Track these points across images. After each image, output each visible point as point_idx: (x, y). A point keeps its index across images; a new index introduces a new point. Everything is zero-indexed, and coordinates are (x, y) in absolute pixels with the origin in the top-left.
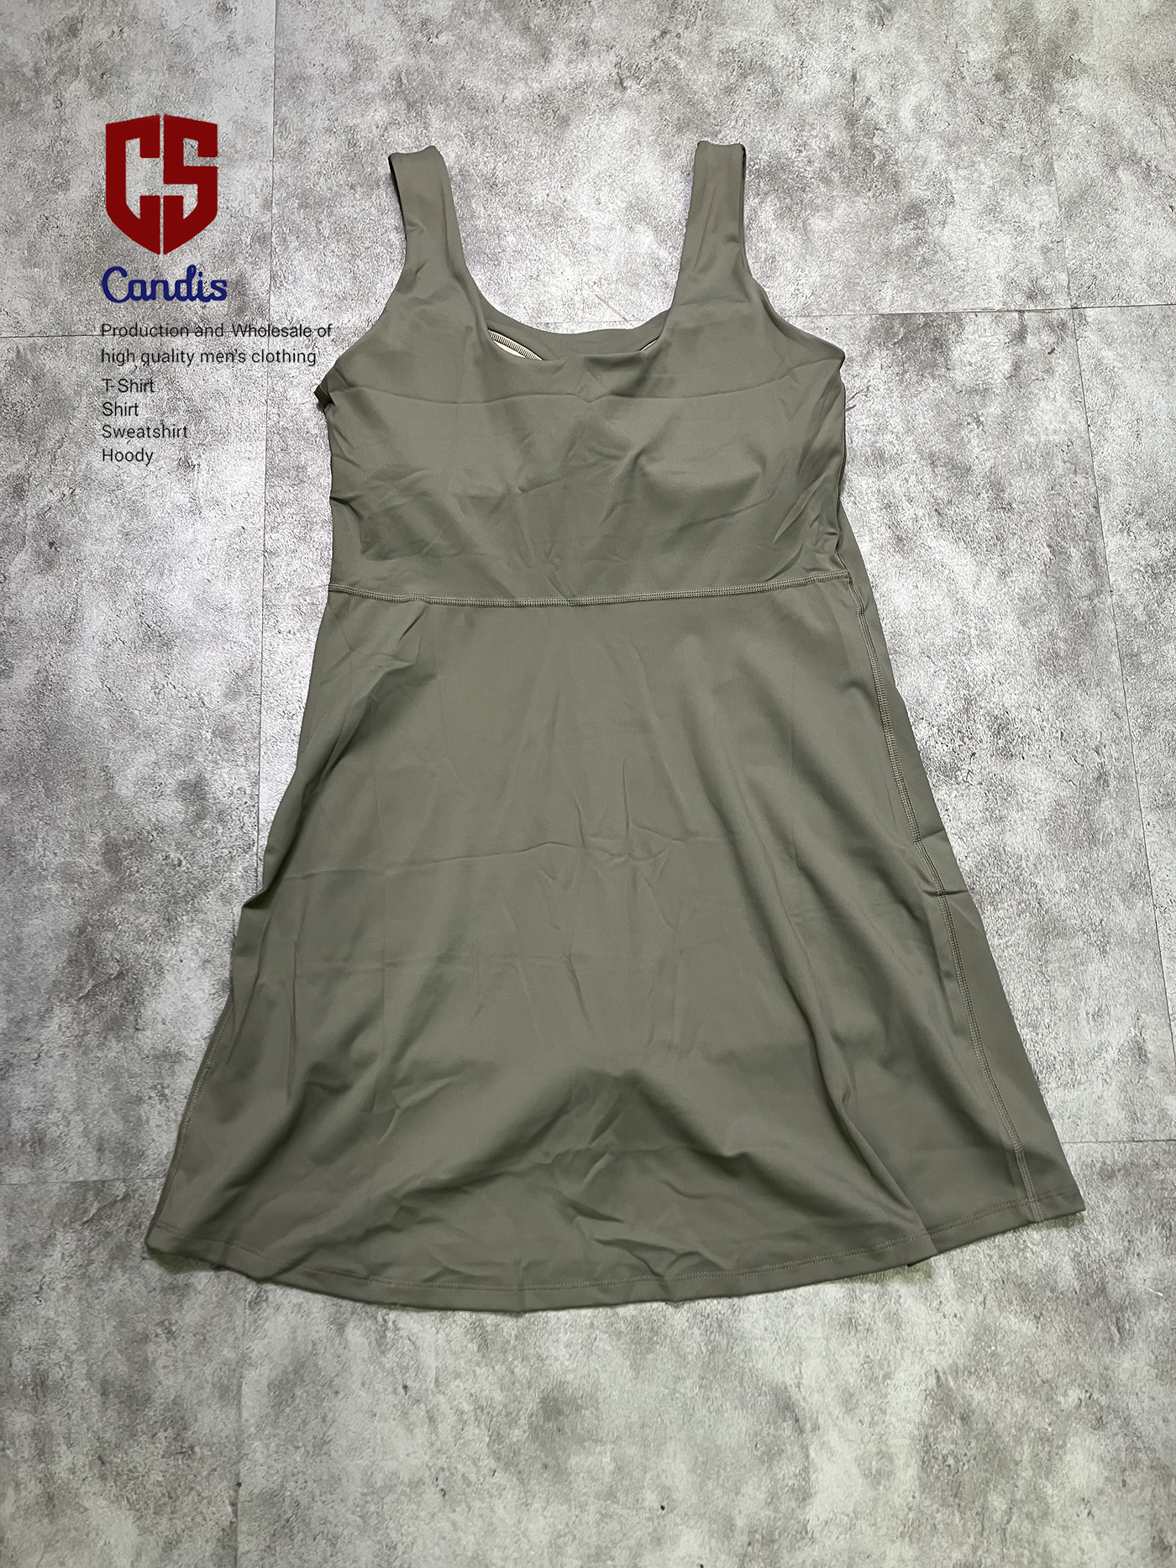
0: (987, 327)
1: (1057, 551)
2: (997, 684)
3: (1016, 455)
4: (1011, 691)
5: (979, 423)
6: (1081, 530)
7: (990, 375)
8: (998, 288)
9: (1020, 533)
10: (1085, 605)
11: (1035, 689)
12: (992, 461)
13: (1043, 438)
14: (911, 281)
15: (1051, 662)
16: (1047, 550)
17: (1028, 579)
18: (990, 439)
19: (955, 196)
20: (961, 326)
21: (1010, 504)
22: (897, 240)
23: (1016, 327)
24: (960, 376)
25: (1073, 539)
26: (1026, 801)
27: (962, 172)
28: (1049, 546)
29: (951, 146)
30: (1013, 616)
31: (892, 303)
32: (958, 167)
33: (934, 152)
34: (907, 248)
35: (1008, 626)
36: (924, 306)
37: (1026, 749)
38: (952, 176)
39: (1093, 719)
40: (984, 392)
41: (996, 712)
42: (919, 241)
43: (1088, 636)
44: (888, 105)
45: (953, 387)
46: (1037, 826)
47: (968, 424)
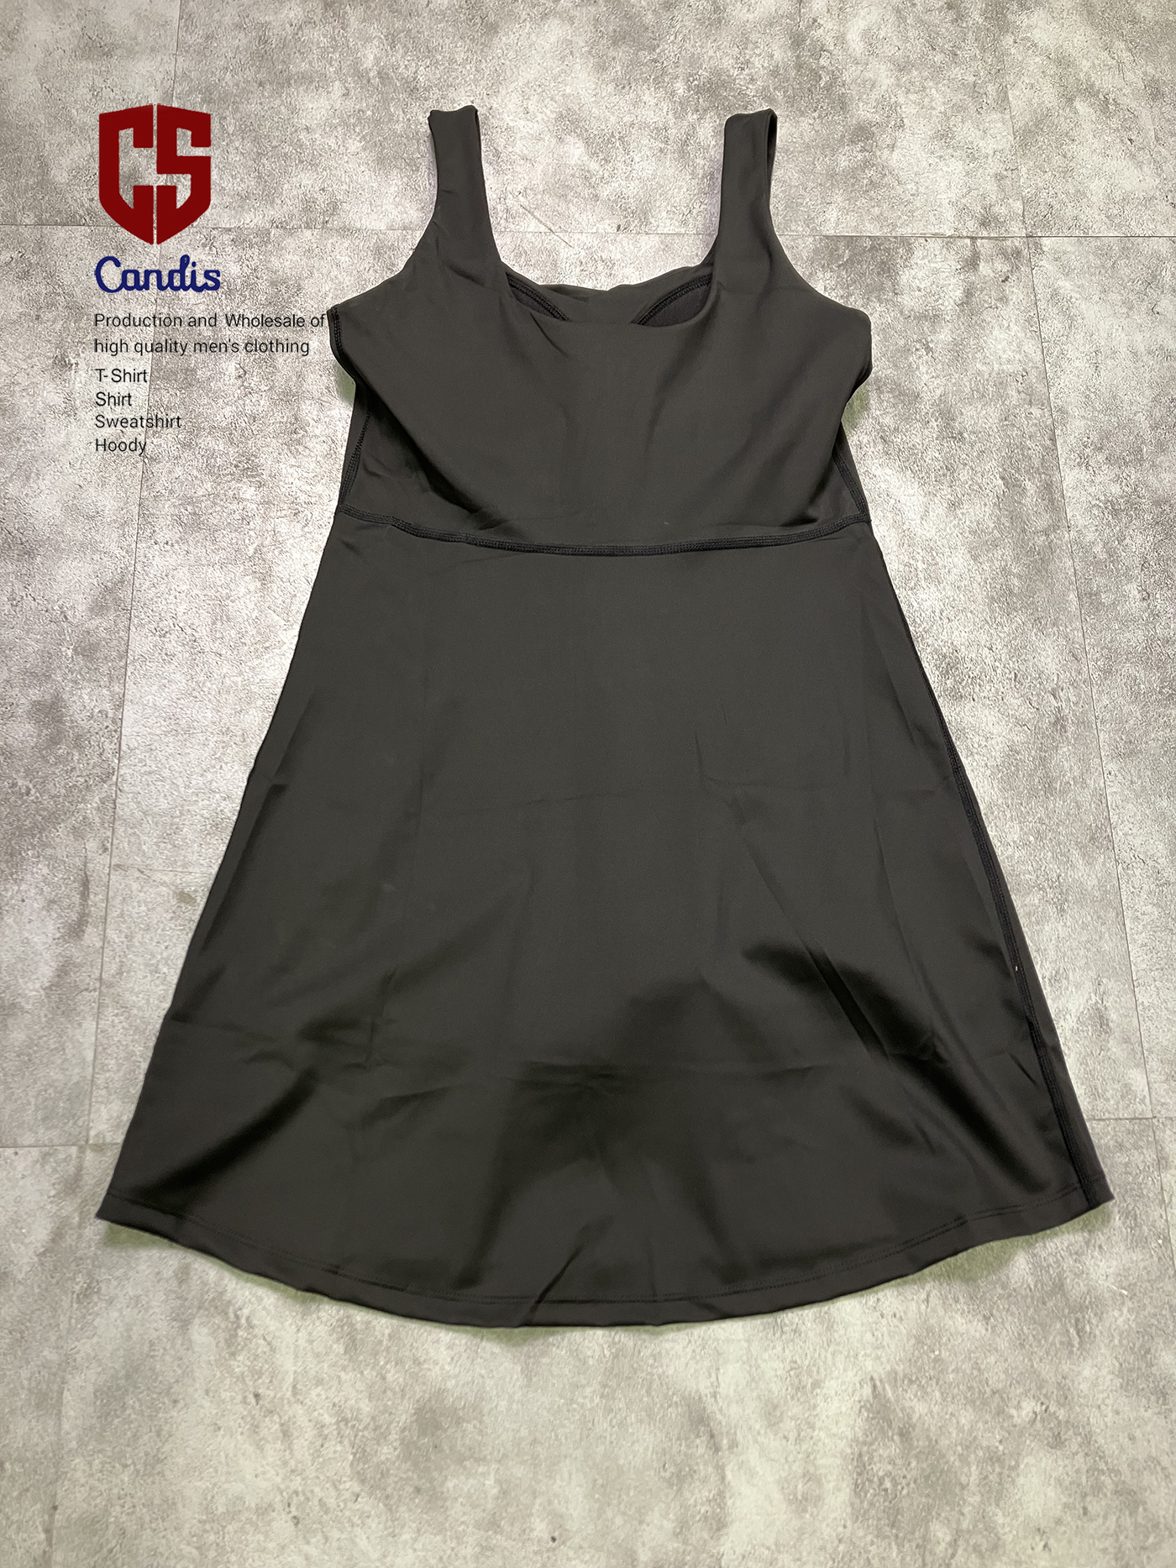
0: (937, 253)
1: (1011, 483)
2: (946, 621)
3: (967, 384)
4: (961, 628)
5: (928, 350)
6: (1036, 462)
7: (940, 301)
8: (949, 214)
9: (971, 464)
10: (1041, 540)
11: (987, 627)
12: (942, 388)
13: (996, 367)
14: (858, 203)
15: (1004, 599)
16: (1000, 482)
17: (980, 512)
18: (939, 366)
19: (905, 120)
20: (910, 251)
21: (961, 434)
22: (843, 163)
23: (968, 253)
24: (908, 301)
25: (1027, 472)
26: (976, 745)
27: (912, 97)
28: (1003, 478)
29: (900, 70)
30: (963, 550)
31: (837, 225)
32: (908, 91)
33: (884, 76)
34: (854, 170)
35: (958, 561)
36: (871, 229)
37: (977, 689)
38: (901, 100)
39: (1049, 660)
40: (935, 318)
41: (945, 651)
42: (866, 164)
43: (1044, 573)
44: (835, 27)
45: (901, 312)
46: (988, 772)
47: (917, 350)
